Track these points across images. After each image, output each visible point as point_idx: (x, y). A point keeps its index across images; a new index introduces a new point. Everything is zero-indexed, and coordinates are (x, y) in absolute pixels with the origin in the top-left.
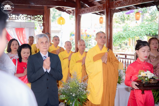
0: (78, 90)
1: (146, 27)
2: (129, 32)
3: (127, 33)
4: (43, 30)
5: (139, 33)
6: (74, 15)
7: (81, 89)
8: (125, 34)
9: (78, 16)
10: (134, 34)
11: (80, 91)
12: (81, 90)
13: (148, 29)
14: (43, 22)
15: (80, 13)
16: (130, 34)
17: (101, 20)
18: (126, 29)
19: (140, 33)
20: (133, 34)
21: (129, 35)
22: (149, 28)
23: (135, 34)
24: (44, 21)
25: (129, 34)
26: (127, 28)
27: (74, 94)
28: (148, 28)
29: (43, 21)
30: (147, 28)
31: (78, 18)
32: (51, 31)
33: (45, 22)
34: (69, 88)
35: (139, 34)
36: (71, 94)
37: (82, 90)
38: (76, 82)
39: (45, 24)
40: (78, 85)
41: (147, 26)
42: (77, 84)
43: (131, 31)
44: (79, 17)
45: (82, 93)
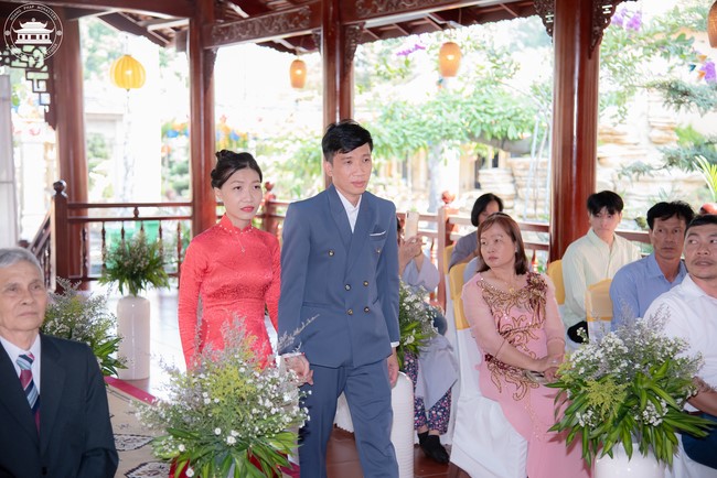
0: (255, 411)
1: (470, 106)
2: (405, 123)
3: (396, 127)
4: (47, 108)
5: (444, 128)
6: (185, 50)
7: (268, 404)
8: (392, 131)
9: (202, 55)
10: (423, 135)
11: (265, 417)
12: (269, 410)
13: (477, 115)
14: (46, 76)
15: (212, 43)
16: (410, 133)
17: (299, 72)
18: (393, 112)
19: (447, 130)
20: (422, 132)
21: (404, 136)
22: (478, 111)
23: (430, 135)
24: (55, 70)
25: (404, 130)
26: (397, 110)
27: (235, 433)
28: (474, 112)
29: (50, 71)
30: (473, 108)
31: (202, 60)
32: (85, 117)
33: (55, 76)
34: (207, 401)
35: (444, 133)
36: (218, 431)
37: (273, 411)
38: (242, 370)
39: (56, 85)
40: (254, 383)
41: (472, 103)
42: (250, 381)
43: (413, 121)
44: (205, 56)
45: (272, 422)
